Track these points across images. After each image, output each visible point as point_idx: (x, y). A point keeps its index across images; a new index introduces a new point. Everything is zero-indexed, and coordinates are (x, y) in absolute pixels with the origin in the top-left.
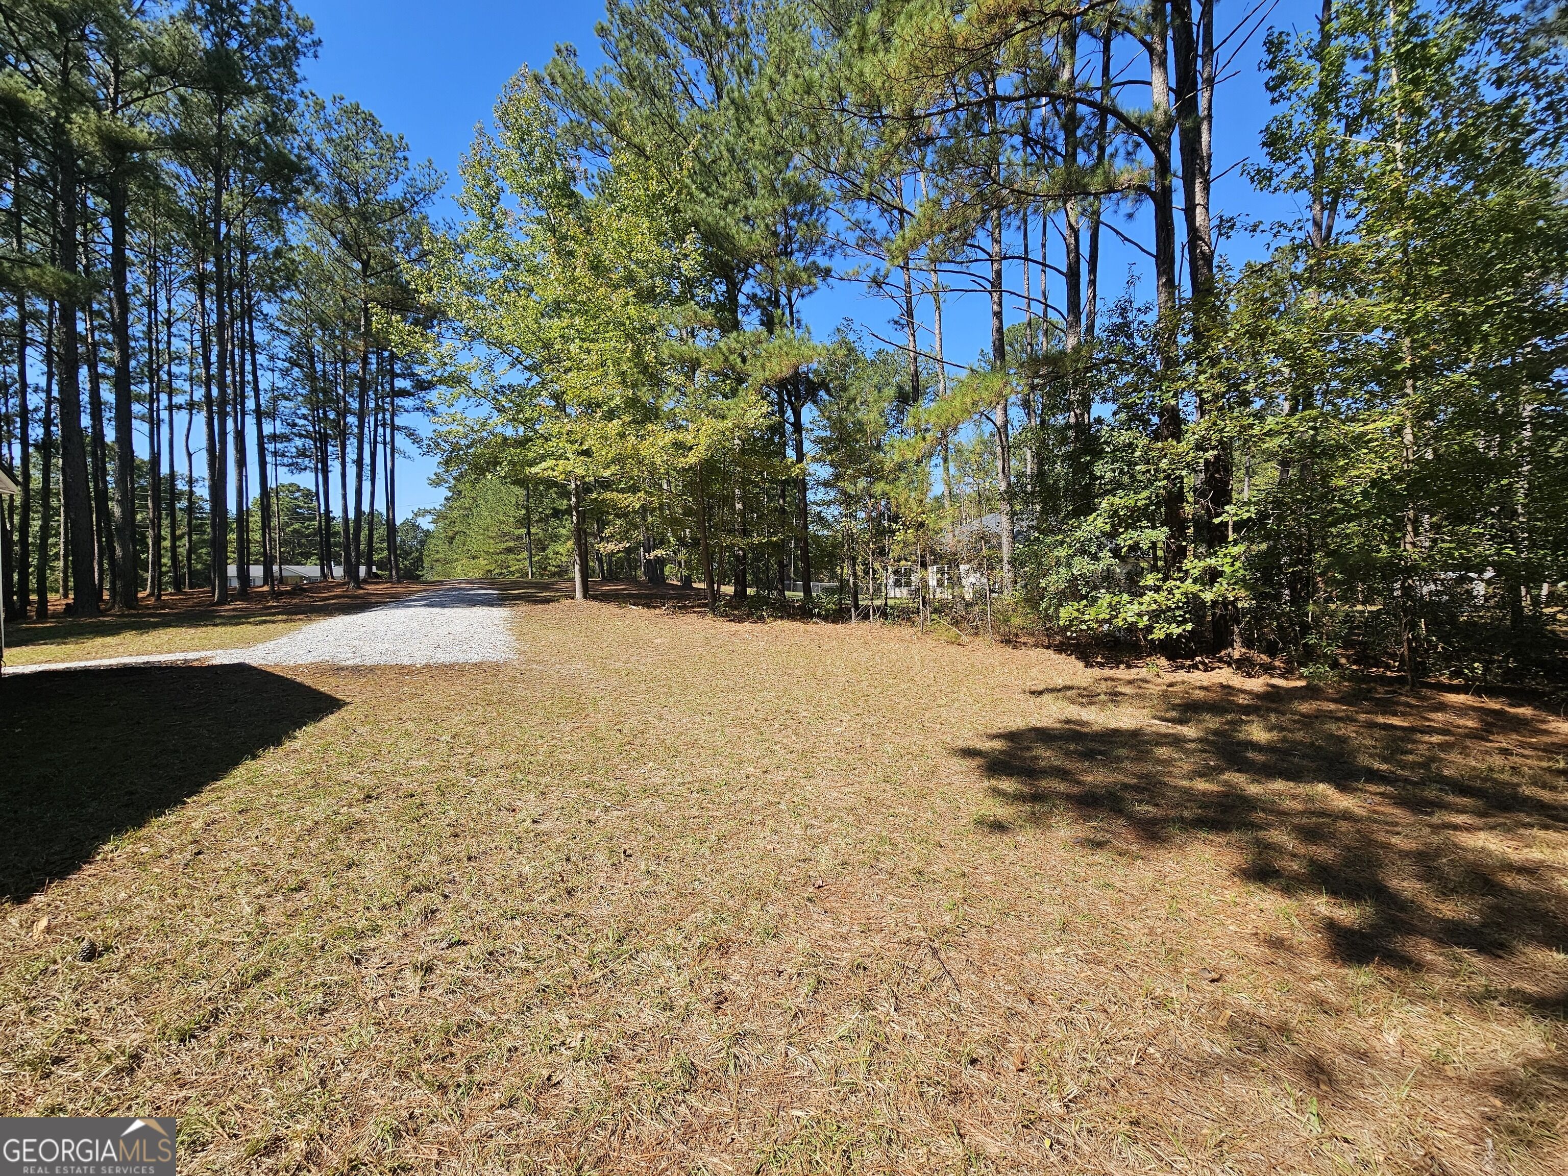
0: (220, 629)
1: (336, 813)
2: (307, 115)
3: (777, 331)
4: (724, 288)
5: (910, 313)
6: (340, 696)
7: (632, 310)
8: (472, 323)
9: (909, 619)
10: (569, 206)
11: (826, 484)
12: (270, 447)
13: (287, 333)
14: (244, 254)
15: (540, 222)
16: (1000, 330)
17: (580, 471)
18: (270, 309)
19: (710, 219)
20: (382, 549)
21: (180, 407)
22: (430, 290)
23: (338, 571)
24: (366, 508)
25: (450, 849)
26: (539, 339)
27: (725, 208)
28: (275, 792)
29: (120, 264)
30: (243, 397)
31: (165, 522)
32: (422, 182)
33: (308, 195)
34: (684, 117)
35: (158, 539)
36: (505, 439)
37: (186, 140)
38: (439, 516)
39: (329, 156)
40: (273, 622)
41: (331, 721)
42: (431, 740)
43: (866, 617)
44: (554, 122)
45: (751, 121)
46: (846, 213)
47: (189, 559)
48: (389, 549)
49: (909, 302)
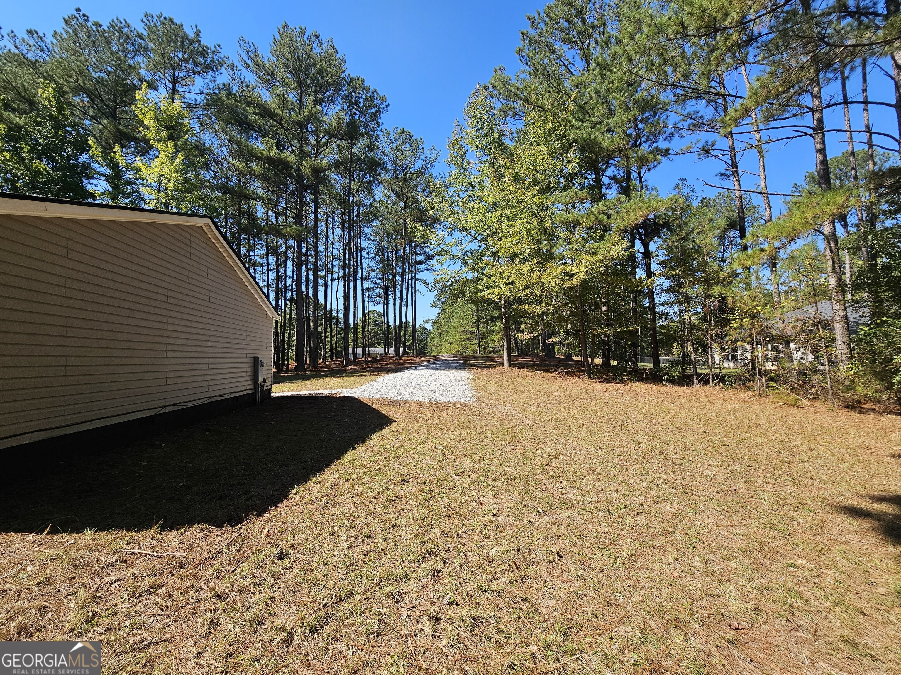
0: (344, 378)
1: (388, 489)
2: (383, 140)
3: (633, 194)
4: (594, 176)
5: (735, 165)
6: (391, 417)
7: (537, 199)
8: (452, 222)
9: (744, 385)
10: (501, 150)
11: (668, 291)
12: (366, 294)
13: (374, 241)
14: (359, 208)
15: (485, 162)
16: (824, 162)
17: (508, 294)
18: (368, 231)
19: (585, 136)
20: (410, 340)
21: (335, 279)
22: (433, 209)
23: (391, 351)
24: (403, 320)
25: (447, 527)
26: (485, 224)
27: (594, 127)
28: (361, 471)
29: (316, 220)
30: (357, 272)
31: (328, 330)
32: (430, 157)
33: (383, 176)
34: (567, 83)
35: (326, 337)
36: (468, 280)
37: (340, 163)
38: (435, 323)
39: (391, 156)
40: (365, 376)
41: (387, 430)
42: (434, 448)
43: (707, 383)
44: (493, 108)
45: (611, 71)
46: (679, 110)
47: (336, 346)
48: (413, 340)
49: (733, 159)
